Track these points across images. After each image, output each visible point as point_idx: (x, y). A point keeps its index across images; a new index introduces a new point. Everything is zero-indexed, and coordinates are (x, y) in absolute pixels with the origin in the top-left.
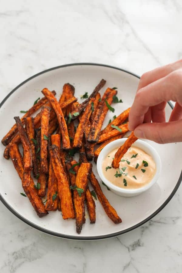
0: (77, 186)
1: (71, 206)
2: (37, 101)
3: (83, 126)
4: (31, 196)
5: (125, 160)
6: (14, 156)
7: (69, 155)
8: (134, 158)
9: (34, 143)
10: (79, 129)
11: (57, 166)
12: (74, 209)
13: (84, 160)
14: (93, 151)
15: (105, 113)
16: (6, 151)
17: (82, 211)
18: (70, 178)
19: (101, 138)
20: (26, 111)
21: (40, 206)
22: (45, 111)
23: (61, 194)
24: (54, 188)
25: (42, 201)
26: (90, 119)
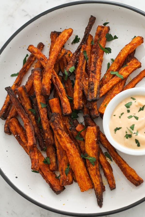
0: (88, 154)
1: (86, 176)
2: (25, 58)
3: (80, 83)
4: (43, 174)
5: (133, 115)
6: (15, 131)
7: (73, 118)
8: (142, 111)
9: (32, 113)
10: (77, 87)
11: (62, 138)
12: (90, 179)
13: (89, 122)
14: (96, 110)
15: (100, 57)
16: (6, 127)
17: (98, 181)
18: (79, 145)
19: (103, 91)
20: (16, 73)
21: (54, 184)
22: (36, 74)
23: (73, 166)
24: (64, 160)
25: (56, 175)
26: (87, 70)
